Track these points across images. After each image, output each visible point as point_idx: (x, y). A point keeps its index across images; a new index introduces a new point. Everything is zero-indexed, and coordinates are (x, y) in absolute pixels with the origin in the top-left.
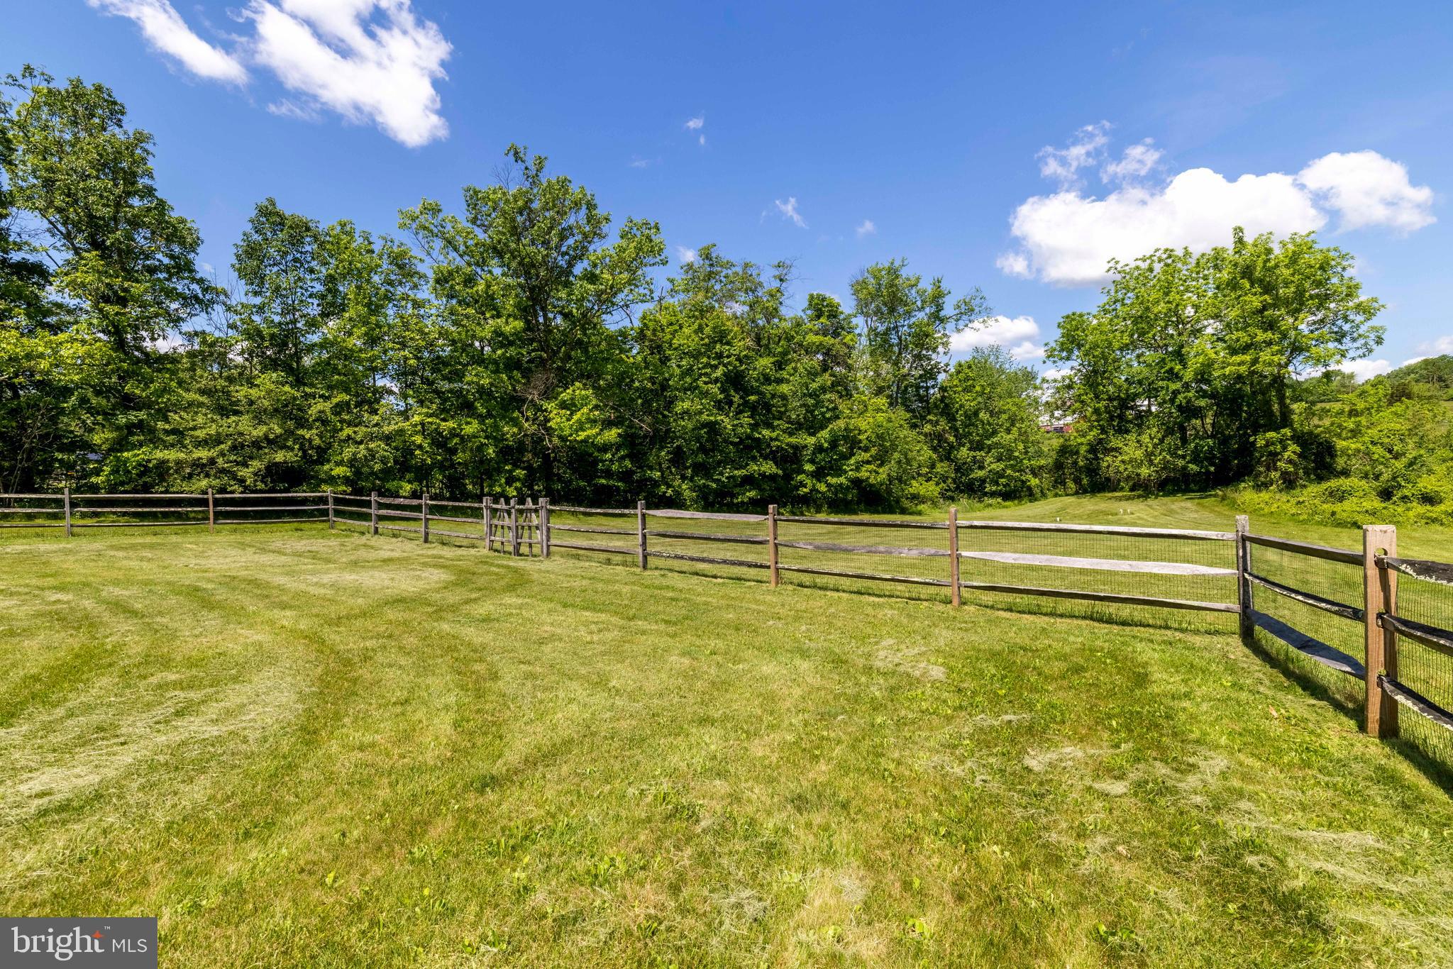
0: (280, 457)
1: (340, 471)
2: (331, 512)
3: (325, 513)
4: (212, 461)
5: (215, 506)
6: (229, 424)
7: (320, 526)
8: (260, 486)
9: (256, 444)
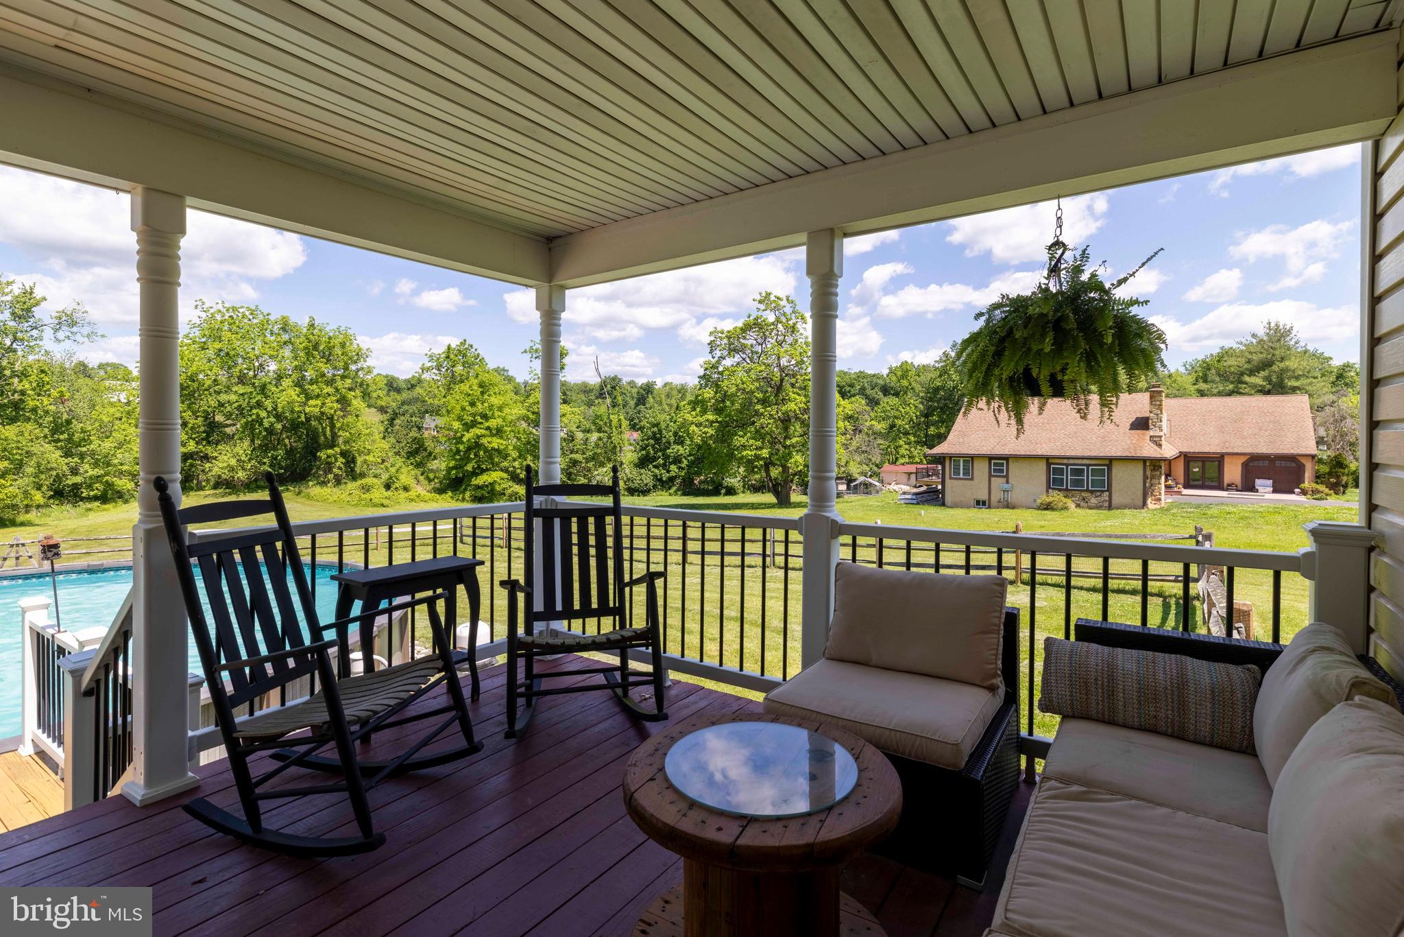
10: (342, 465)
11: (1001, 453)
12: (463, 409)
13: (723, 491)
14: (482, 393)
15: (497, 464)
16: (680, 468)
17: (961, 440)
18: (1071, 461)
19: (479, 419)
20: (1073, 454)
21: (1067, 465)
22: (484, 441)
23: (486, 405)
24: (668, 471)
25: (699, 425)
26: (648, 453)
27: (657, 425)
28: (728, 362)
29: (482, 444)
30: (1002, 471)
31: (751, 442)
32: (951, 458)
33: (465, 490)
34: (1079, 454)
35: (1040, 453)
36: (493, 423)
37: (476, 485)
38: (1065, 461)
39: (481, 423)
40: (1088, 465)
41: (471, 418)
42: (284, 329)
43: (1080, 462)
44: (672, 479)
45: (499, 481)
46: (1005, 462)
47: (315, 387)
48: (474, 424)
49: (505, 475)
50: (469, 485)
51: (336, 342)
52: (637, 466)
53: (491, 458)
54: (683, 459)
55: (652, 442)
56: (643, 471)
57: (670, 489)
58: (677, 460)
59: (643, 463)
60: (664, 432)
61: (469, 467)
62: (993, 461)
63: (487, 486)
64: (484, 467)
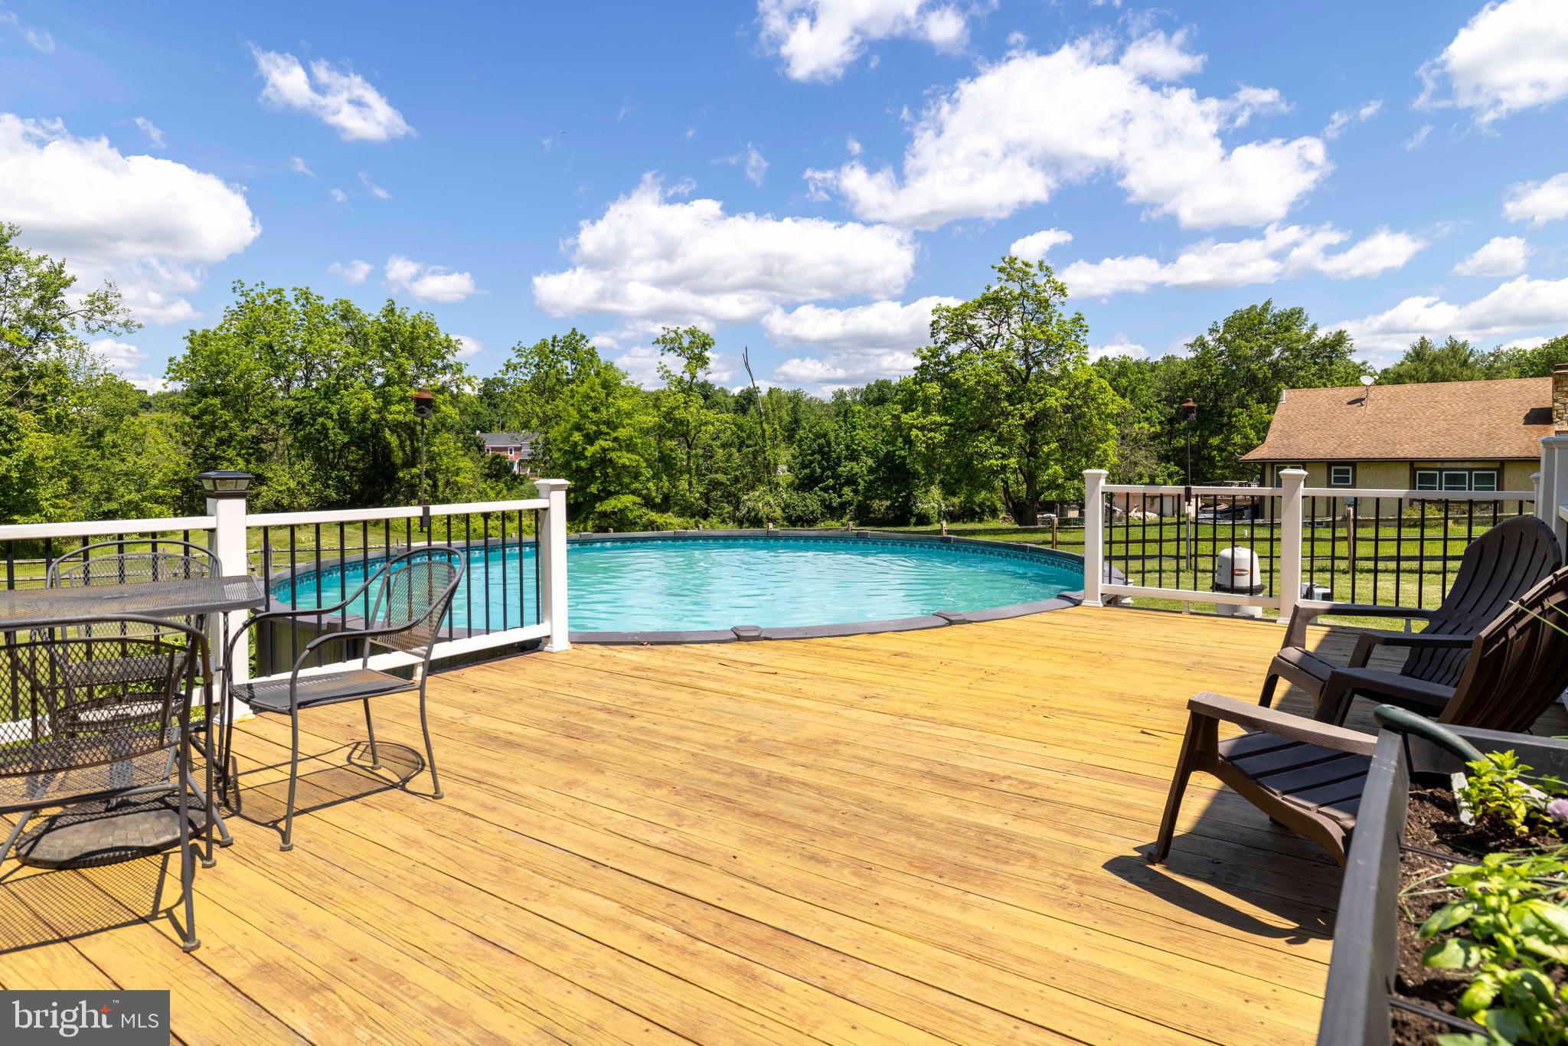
10: (428, 488)
11: (1347, 456)
12: (585, 416)
13: (913, 520)
14: (608, 395)
15: (627, 486)
16: (856, 491)
17: (1286, 442)
18: (1447, 465)
19: (604, 428)
20: (1450, 455)
21: (1441, 470)
22: (613, 455)
23: (612, 410)
24: (840, 496)
25: (922, 428)
26: (813, 471)
27: (825, 435)
28: (955, 350)
29: (611, 460)
30: (1346, 480)
31: (996, 448)
32: (1273, 464)
33: (586, 519)
34: (1458, 455)
35: (1402, 455)
36: (622, 433)
37: (599, 513)
38: (1439, 465)
39: (606, 434)
40: (1470, 470)
41: (594, 428)
42: (344, 318)
43: (1459, 465)
44: (843, 506)
45: (631, 507)
46: (1350, 468)
47: (396, 388)
48: (598, 434)
49: (638, 500)
50: (590, 513)
51: (421, 330)
52: (797, 489)
53: (618, 476)
54: (859, 480)
55: (818, 457)
56: (806, 495)
57: (841, 517)
58: (851, 481)
59: (805, 484)
60: (833, 444)
61: (593, 489)
62: (1333, 468)
63: (614, 513)
64: (612, 489)
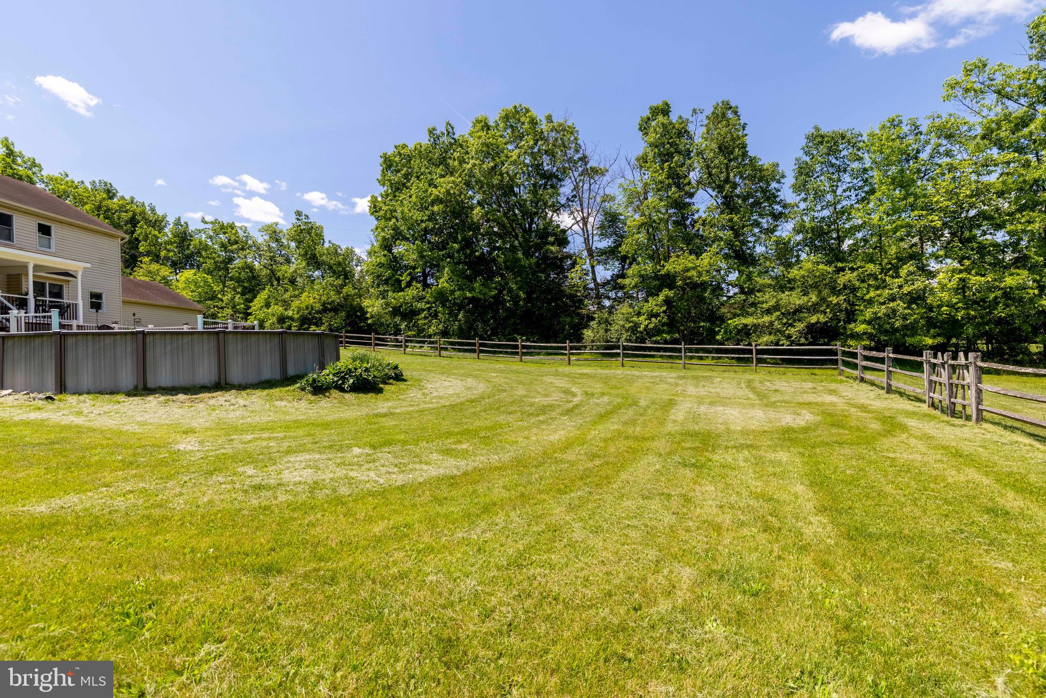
0: (814, 319)
1: (861, 328)
2: (840, 362)
3: (835, 362)
4: (771, 323)
5: (757, 354)
6: (784, 297)
7: (829, 372)
8: (803, 340)
9: (799, 310)
